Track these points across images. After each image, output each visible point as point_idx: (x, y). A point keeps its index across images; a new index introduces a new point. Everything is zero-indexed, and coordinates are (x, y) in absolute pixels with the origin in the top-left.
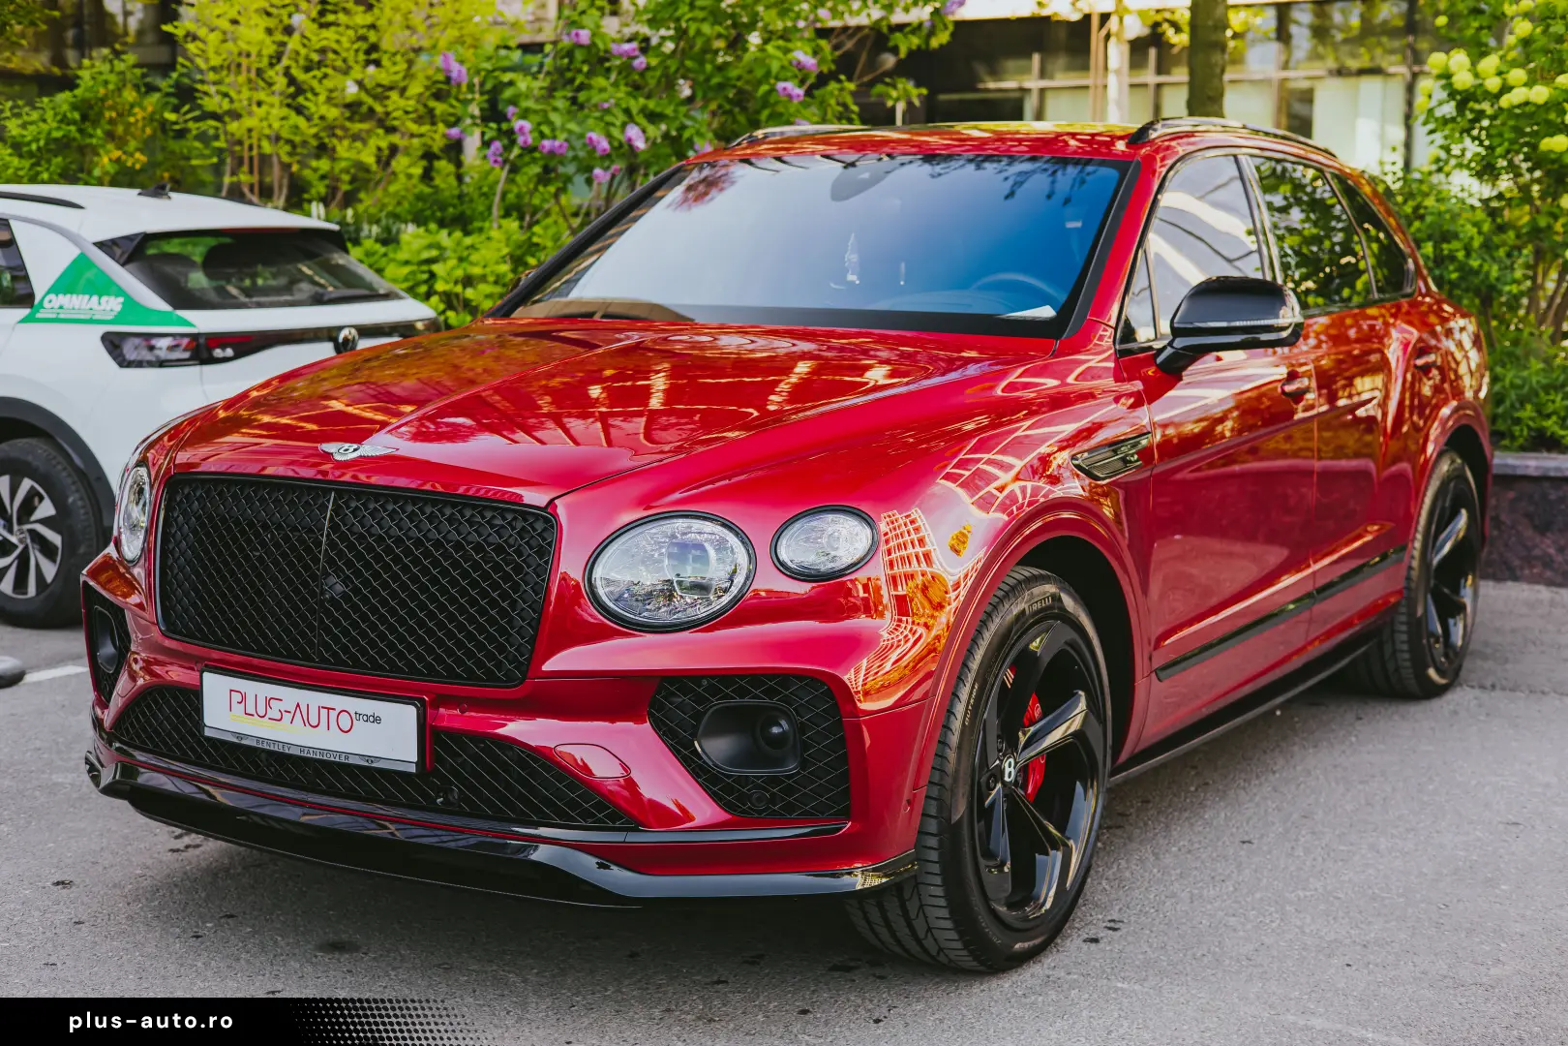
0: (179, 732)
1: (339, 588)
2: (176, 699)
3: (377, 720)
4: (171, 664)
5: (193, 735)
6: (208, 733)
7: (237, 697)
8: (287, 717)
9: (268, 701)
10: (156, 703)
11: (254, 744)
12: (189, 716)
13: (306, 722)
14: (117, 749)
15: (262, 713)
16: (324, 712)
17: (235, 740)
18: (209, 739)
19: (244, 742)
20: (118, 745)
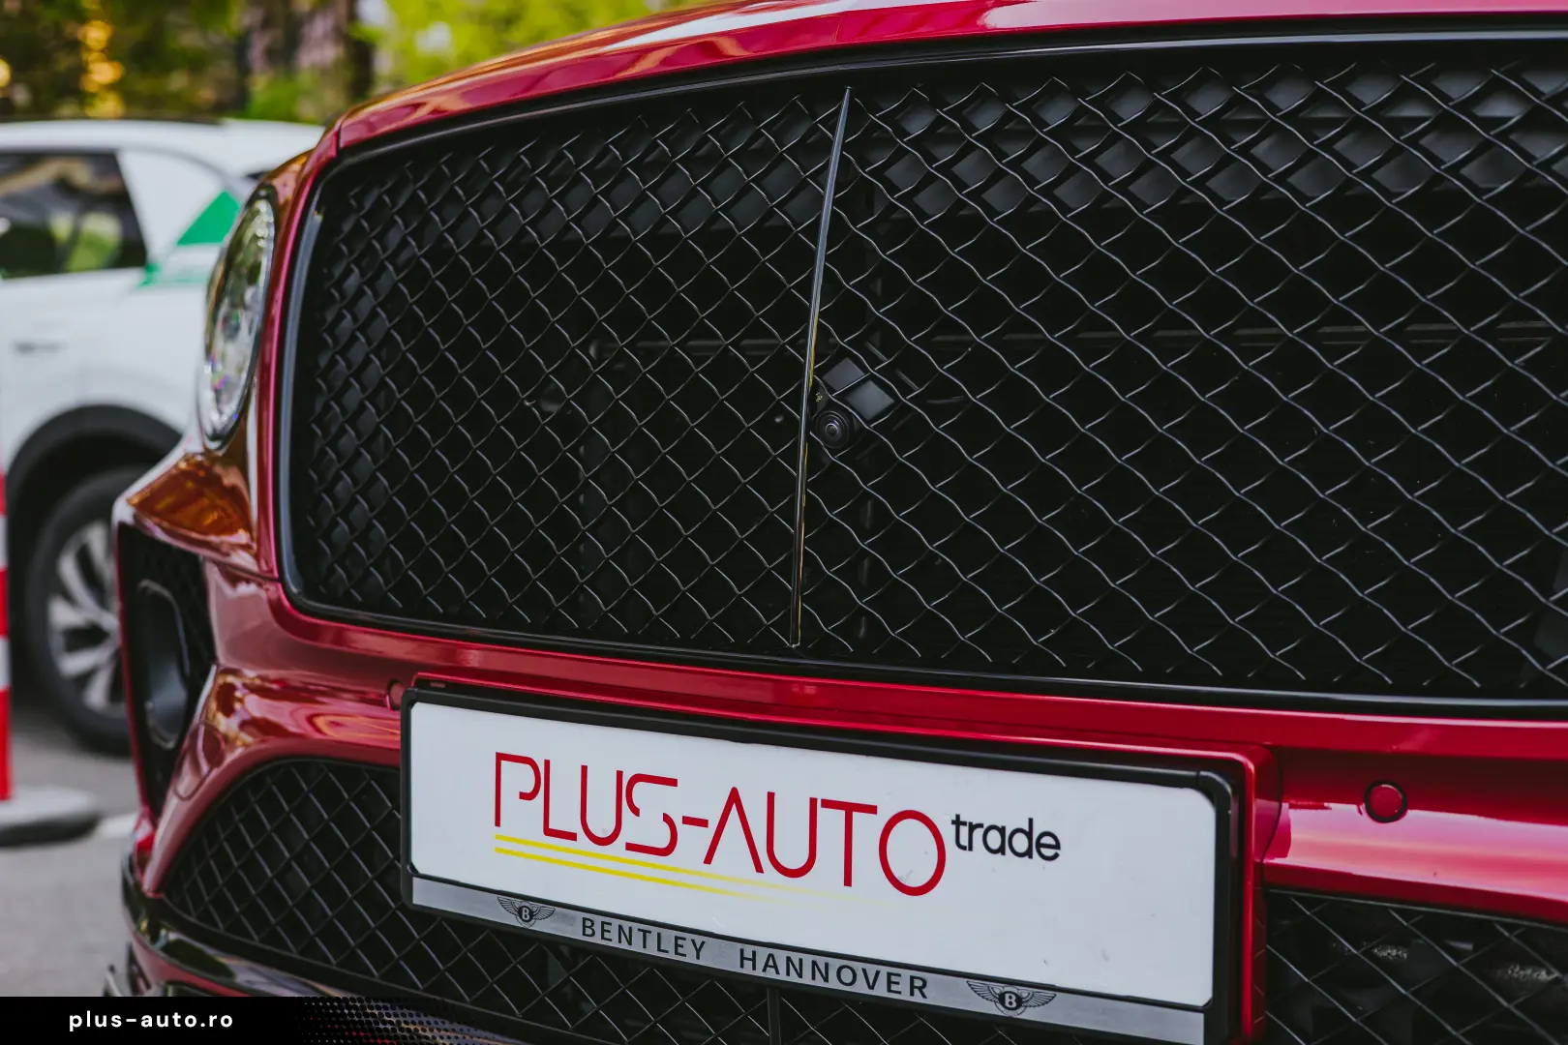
0: (334, 896)
1: (874, 399)
2: (330, 798)
3: (1042, 845)
4: (334, 693)
5: (377, 907)
6: (423, 896)
7: (518, 778)
8: (694, 841)
9: (625, 789)
10: (274, 810)
11: (575, 932)
12: (367, 849)
13: (764, 856)
14: (170, 949)
15: (602, 826)
16: (831, 822)
17: (512, 920)
18: (427, 917)
19: (541, 926)
20: (173, 936)
